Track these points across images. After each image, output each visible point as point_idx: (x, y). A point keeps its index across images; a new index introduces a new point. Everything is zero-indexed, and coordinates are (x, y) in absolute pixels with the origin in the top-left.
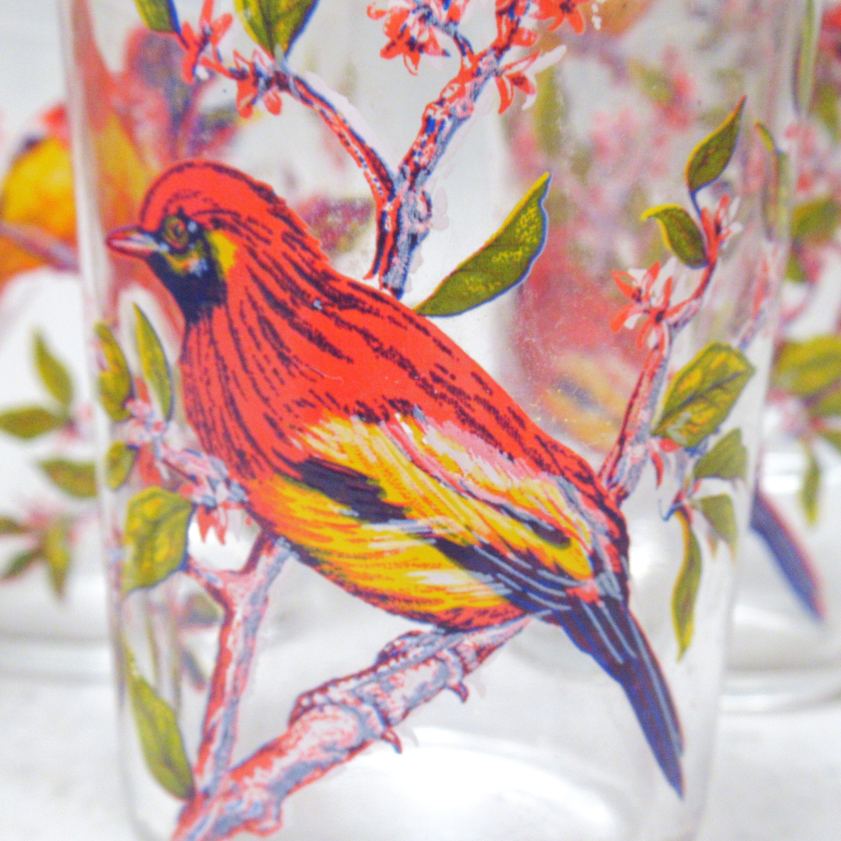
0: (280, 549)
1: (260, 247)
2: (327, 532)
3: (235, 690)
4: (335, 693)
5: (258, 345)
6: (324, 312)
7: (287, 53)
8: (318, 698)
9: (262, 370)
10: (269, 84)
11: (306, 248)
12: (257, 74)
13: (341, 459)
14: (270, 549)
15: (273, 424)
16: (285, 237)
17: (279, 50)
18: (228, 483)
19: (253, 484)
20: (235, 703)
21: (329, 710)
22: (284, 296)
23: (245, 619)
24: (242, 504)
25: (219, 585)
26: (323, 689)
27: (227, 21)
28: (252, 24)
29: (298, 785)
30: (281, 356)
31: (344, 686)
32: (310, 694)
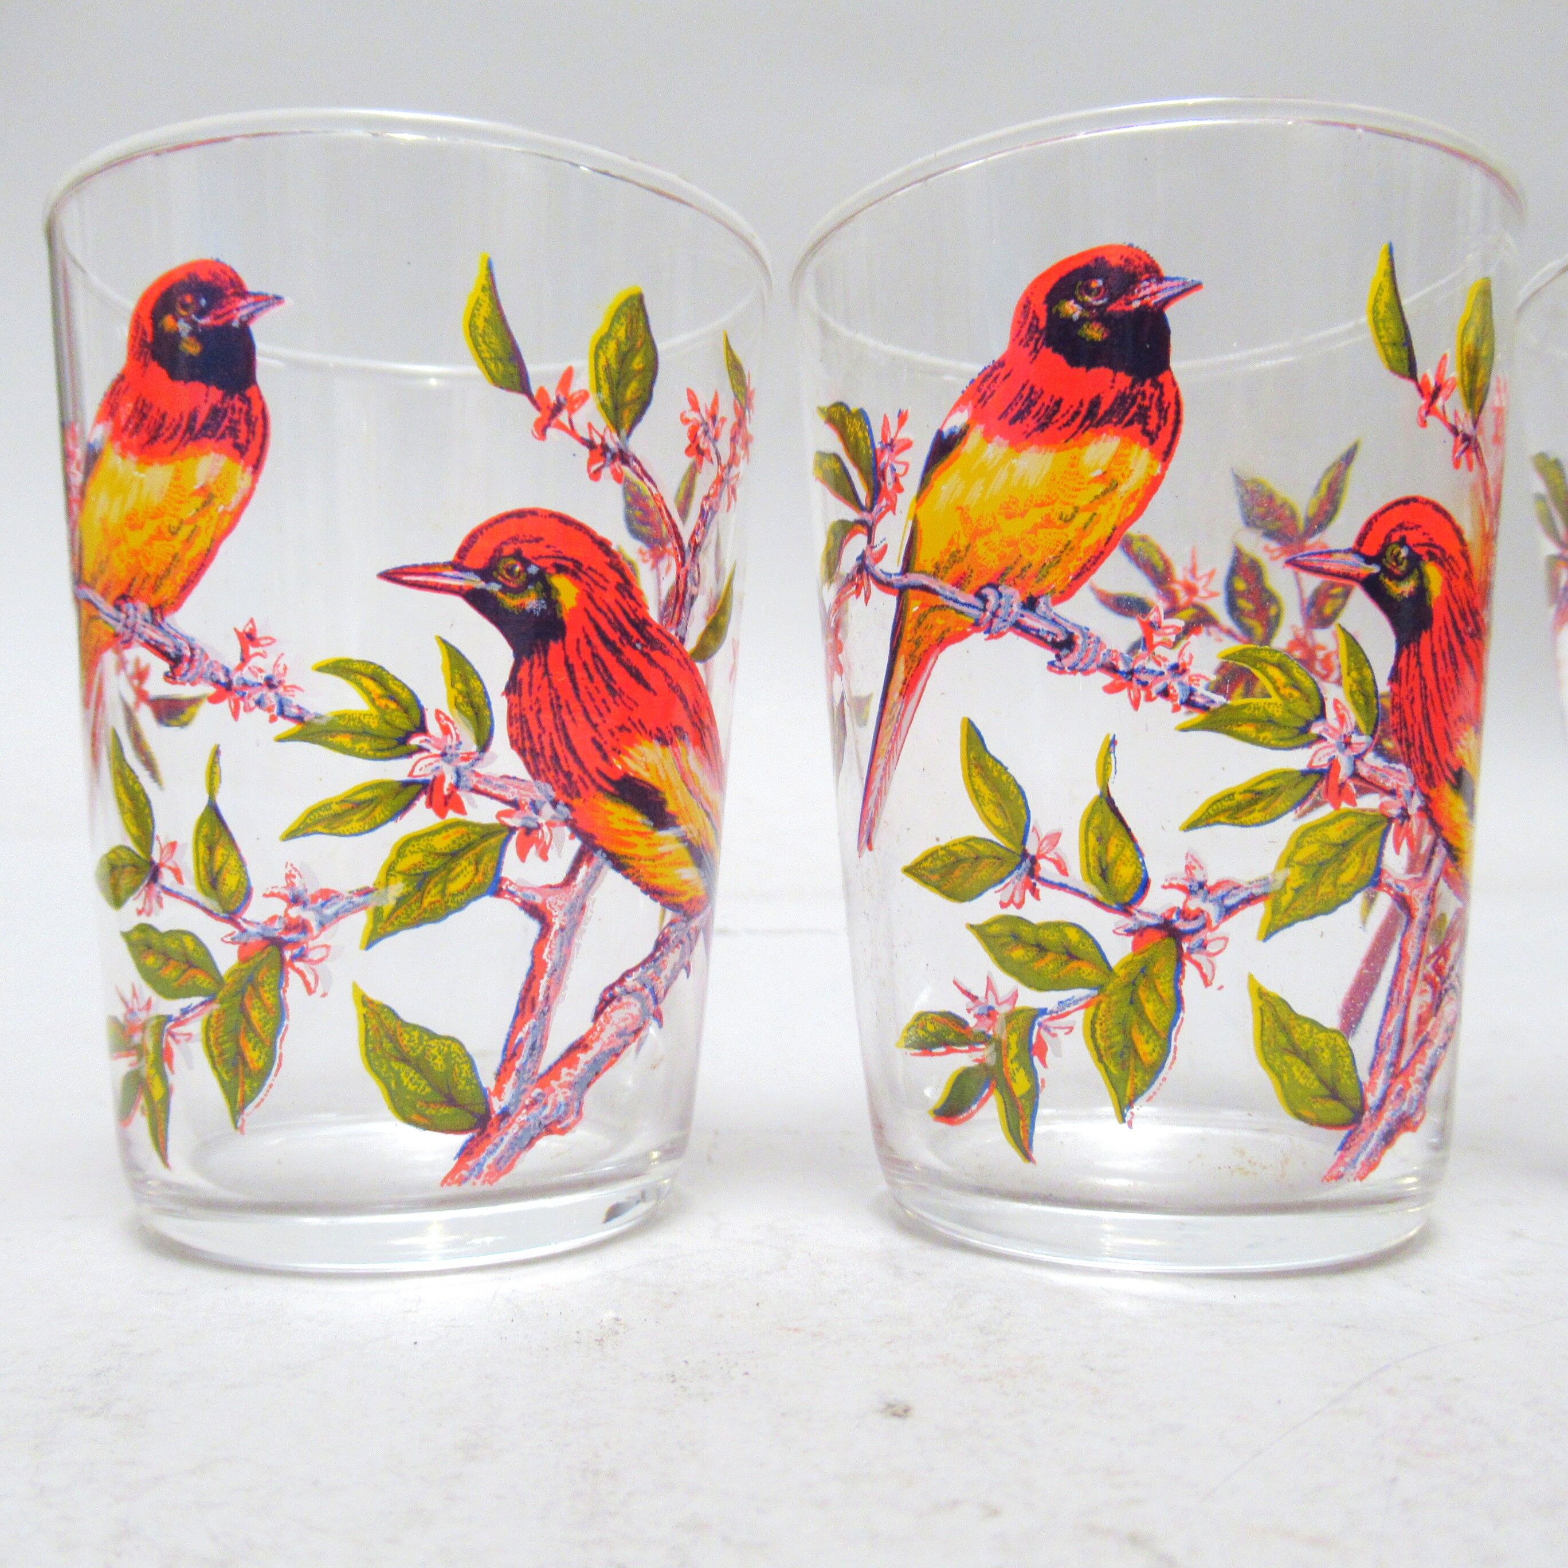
0: (599, 858)
1: (597, 593)
2: (634, 839)
3: (547, 999)
4: (629, 982)
5: (590, 677)
6: (642, 652)
7: (629, 433)
8: (617, 990)
9: (593, 699)
10: (614, 457)
11: (632, 597)
12: (605, 448)
13: (646, 776)
14: (590, 860)
15: (599, 747)
16: (618, 587)
17: (624, 433)
18: (554, 804)
19: (576, 802)
20: (546, 1013)
21: (625, 999)
22: (614, 636)
23: (562, 929)
24: (567, 822)
25: (538, 900)
26: (621, 981)
27: (584, 396)
28: (603, 405)
29: (597, 1074)
30: (608, 686)
31: (635, 975)
32: (611, 987)
